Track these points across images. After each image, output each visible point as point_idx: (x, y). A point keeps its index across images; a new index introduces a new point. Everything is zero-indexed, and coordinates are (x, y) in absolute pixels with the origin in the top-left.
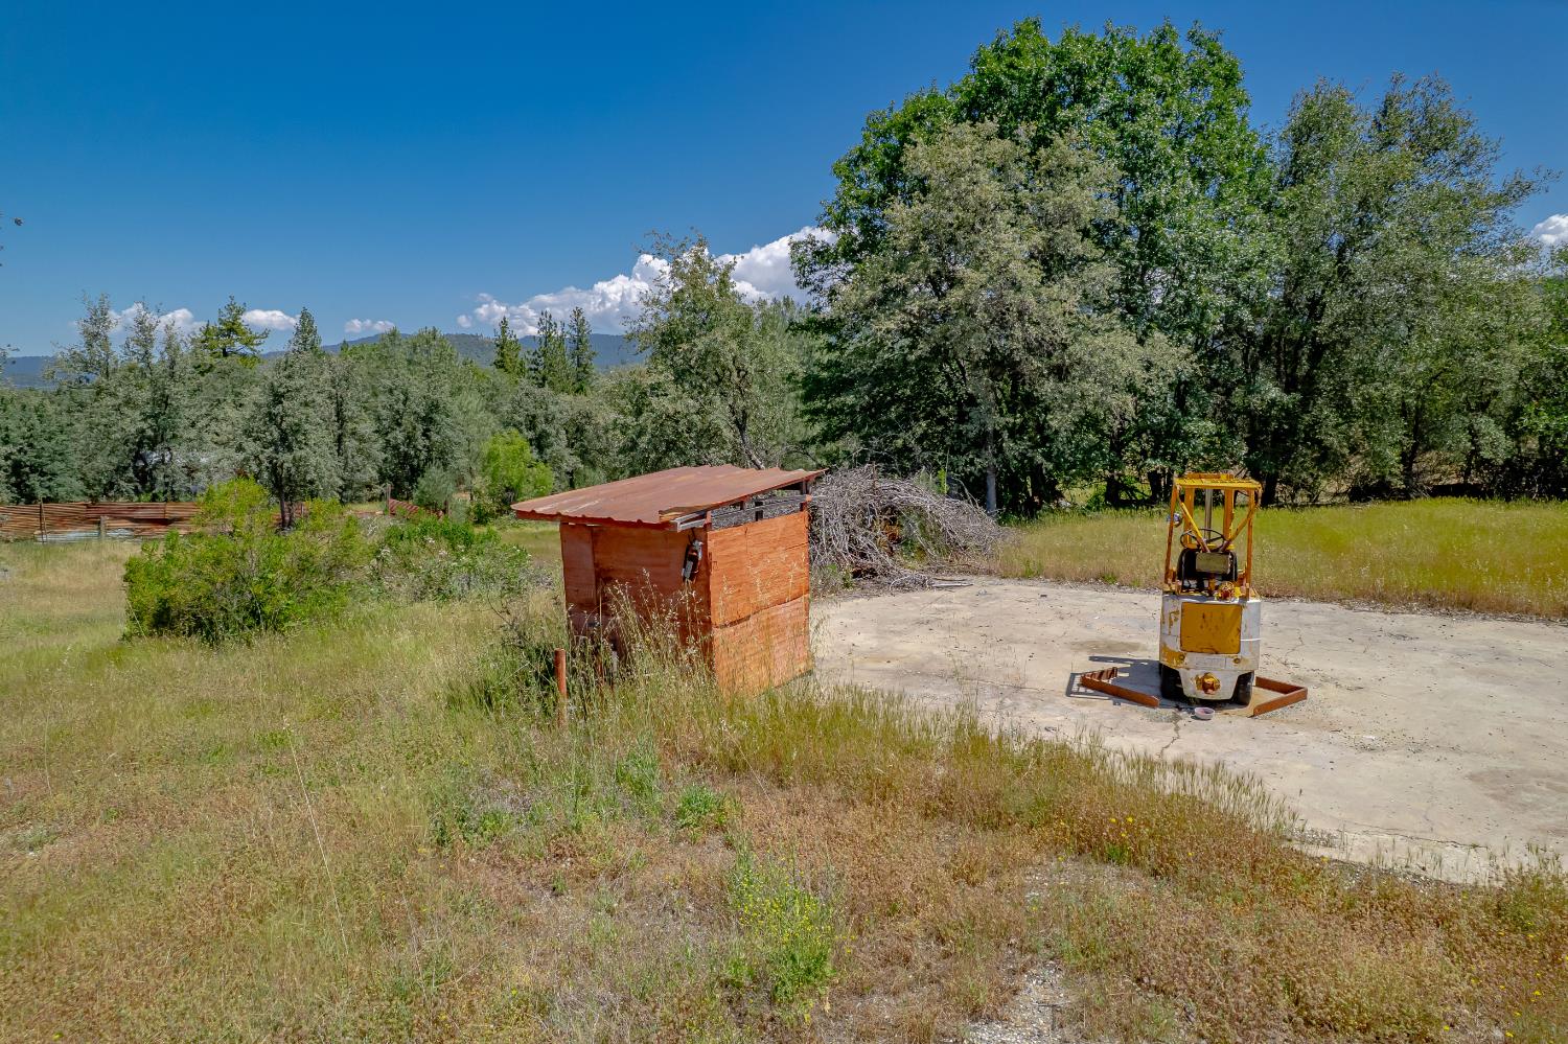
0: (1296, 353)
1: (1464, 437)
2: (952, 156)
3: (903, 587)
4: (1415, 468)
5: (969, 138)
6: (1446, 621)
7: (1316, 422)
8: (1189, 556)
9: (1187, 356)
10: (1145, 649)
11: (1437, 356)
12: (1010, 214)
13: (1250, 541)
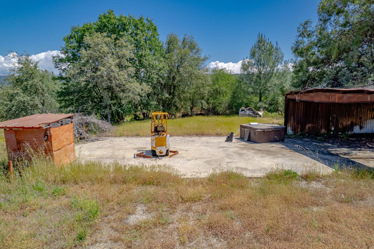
0: (170, 87)
1: (200, 104)
2: (96, 40)
3: (92, 141)
4: (193, 111)
5: (100, 36)
6: (200, 138)
7: (175, 102)
8: (156, 128)
9: (150, 88)
10: (148, 148)
11: (195, 89)
12: (111, 55)
13: (166, 124)
